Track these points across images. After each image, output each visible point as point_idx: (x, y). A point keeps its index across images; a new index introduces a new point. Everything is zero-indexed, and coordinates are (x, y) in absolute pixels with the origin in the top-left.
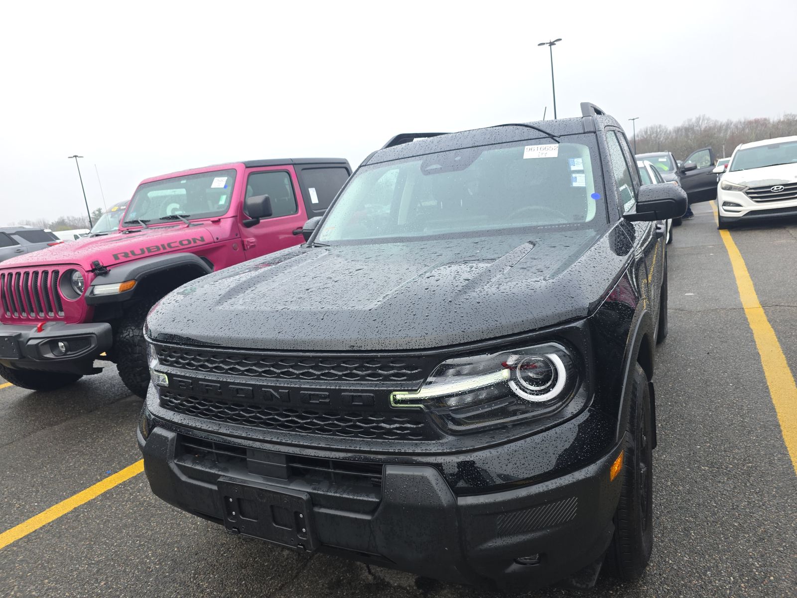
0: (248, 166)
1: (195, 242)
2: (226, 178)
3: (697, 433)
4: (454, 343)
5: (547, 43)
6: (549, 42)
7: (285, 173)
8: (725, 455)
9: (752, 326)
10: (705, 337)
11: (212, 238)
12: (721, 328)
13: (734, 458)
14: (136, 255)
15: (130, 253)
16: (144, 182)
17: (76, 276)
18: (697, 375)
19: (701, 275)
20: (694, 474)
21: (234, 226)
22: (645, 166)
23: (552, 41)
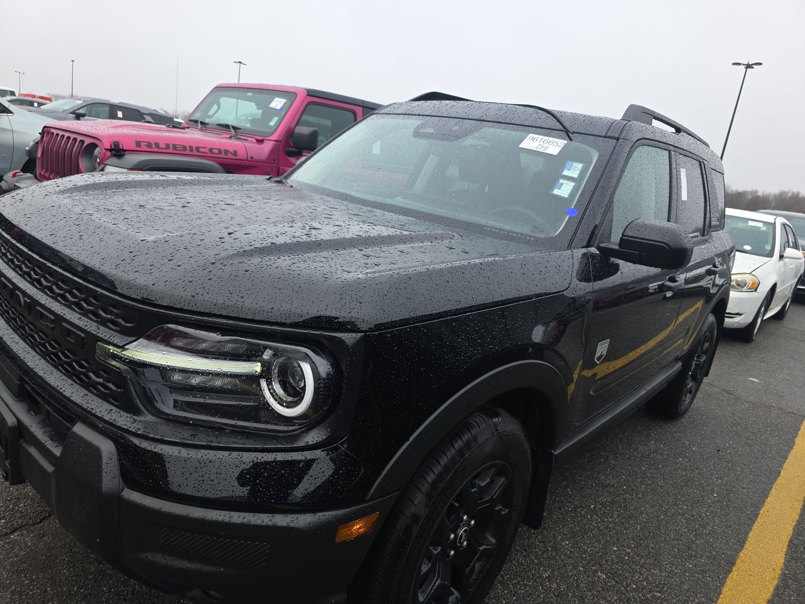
0: (311, 94)
1: (226, 154)
2: (285, 101)
3: (627, 533)
4: (175, 306)
5: (743, 64)
6: (746, 63)
7: (352, 113)
8: (639, 570)
9: (797, 440)
10: (730, 432)
11: (246, 156)
12: (758, 429)
13: (646, 579)
14: (159, 148)
15: (153, 144)
16: (221, 86)
17: (97, 151)
18: (685, 470)
19: (786, 364)
20: (583, 577)
21: (274, 151)
22: (775, 223)
23: (750, 63)
